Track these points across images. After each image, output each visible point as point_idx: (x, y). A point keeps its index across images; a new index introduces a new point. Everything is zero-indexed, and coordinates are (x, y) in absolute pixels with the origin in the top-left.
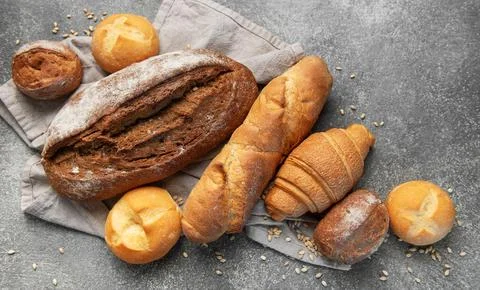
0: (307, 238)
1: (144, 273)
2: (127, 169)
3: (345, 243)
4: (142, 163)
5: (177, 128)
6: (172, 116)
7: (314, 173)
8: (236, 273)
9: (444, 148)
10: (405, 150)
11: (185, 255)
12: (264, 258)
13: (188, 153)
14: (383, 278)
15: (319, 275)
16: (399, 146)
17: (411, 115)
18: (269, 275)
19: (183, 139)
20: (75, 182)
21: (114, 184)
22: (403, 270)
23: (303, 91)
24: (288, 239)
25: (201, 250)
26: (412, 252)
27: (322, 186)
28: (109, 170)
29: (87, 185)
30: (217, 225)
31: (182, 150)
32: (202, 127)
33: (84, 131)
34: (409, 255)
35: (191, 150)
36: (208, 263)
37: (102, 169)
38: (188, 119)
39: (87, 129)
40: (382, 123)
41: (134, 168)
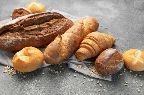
0: (93, 69)
1: (24, 79)
2: (26, 37)
3: (107, 61)
4: (32, 36)
5: (46, 28)
6: (45, 24)
7: (94, 39)
8: (63, 81)
9: (141, 46)
10: (127, 46)
11: (43, 73)
12: (75, 75)
13: (49, 36)
14: (126, 84)
15: (98, 82)
16: (125, 45)
17: (127, 37)
18: (77, 82)
19: (48, 31)
20: (6, 40)
21: (20, 42)
22: (134, 82)
23: (89, 22)
24: (85, 68)
25: (50, 72)
26: (136, 76)
27: (97, 43)
28: (20, 37)
29: (10, 41)
30: (57, 53)
31: (47, 34)
32: (55, 29)
33: (14, 24)
34: (135, 77)
35: (50, 35)
36: (52, 77)
37: (17, 36)
38: (50, 25)
39: (16, 24)
40: (117, 39)
41: (29, 37)
